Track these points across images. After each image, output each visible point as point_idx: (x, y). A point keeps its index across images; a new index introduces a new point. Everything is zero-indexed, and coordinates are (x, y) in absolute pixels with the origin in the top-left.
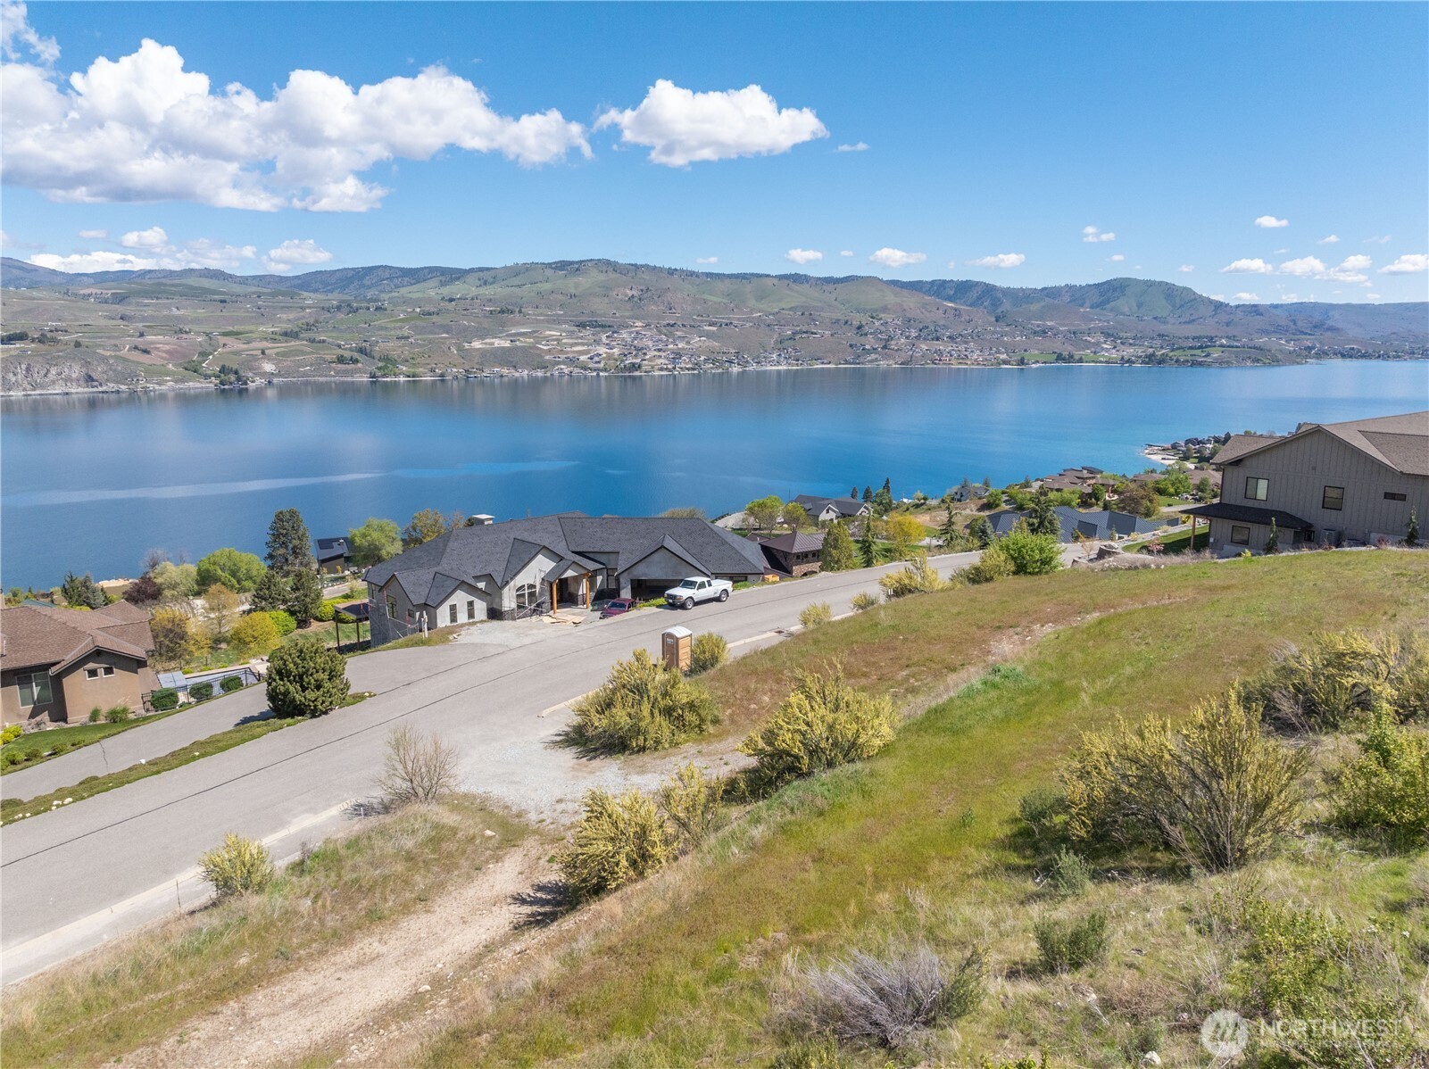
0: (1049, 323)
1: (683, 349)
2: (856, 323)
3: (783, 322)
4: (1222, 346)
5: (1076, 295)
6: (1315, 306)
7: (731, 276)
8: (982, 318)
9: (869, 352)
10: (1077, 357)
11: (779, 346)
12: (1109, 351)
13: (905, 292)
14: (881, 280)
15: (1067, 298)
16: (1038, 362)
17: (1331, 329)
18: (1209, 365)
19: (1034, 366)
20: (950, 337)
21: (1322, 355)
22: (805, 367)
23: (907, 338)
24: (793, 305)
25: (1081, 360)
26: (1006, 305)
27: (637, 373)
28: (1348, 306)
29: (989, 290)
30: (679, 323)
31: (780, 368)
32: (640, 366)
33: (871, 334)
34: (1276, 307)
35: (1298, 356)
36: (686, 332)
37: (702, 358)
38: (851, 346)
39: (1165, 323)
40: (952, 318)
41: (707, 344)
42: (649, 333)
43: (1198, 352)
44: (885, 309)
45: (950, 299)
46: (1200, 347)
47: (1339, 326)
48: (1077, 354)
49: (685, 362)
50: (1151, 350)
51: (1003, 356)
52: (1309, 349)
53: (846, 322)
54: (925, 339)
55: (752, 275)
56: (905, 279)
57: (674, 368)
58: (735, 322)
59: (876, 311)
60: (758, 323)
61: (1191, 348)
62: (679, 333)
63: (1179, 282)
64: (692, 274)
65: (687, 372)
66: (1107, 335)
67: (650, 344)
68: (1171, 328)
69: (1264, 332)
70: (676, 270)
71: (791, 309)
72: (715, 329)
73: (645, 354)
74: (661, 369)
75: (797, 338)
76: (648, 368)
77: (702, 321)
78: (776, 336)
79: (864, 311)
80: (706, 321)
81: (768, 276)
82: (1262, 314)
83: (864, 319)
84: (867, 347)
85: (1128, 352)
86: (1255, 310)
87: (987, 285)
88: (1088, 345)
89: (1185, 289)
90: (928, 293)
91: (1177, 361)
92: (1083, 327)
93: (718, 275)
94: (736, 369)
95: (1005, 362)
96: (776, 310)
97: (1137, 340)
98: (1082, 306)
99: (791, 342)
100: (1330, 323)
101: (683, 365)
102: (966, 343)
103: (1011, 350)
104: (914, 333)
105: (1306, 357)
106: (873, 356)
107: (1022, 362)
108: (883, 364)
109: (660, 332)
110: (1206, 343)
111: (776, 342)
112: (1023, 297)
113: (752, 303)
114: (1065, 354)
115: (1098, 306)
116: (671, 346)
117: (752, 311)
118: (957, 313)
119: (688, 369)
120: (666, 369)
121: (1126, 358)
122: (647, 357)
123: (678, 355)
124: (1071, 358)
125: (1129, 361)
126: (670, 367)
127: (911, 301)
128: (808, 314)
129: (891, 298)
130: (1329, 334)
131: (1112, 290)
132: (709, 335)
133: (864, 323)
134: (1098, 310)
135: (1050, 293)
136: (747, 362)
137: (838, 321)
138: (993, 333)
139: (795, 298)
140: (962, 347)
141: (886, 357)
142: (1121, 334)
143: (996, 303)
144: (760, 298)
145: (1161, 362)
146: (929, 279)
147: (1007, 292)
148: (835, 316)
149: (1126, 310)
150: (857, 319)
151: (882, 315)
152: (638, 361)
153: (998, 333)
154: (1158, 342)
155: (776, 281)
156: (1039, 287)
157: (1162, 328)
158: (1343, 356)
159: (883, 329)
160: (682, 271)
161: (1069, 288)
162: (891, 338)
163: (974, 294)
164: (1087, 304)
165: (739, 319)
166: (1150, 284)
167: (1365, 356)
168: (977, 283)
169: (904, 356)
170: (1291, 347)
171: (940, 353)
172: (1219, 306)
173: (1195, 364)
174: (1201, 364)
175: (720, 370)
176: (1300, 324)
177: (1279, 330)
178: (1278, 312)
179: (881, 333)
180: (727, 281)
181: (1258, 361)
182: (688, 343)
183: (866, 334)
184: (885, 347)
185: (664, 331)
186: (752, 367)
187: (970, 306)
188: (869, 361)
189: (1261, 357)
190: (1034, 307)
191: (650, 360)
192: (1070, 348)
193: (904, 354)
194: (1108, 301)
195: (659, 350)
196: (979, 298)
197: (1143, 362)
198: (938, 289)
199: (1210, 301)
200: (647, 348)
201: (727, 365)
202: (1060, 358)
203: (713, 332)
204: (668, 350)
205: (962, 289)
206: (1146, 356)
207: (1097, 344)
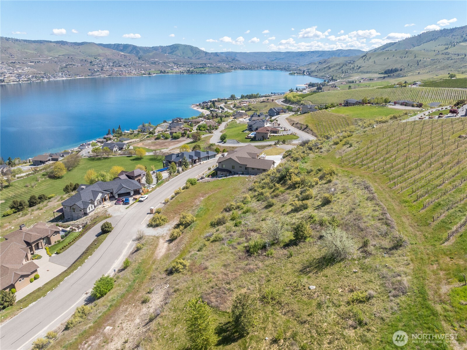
0: (156, 60)
1: (21, 72)
2: (90, 61)
3: (61, 61)
4: (208, 67)
5: (163, 49)
6: (232, 53)
7: (35, 42)
8: (134, 57)
9: (96, 72)
10: (167, 72)
11: (61, 70)
12: (176, 70)
13: (106, 49)
14: (96, 44)
15: (160, 51)
16: (154, 74)
17: (237, 60)
18: (205, 73)
19: (154, 75)
20: (124, 65)
21: (235, 69)
22: (73, 78)
23: (109, 66)
24: (64, 54)
25: (168, 73)
26: (141, 53)
27: (3, 84)
28: (241, 53)
29: (134, 48)
30: (16, 62)
31: (63, 79)
32: (3, 81)
33: (96, 65)
34: (222, 53)
35: (229, 69)
36: (21, 66)
37: (30, 76)
38: (89, 70)
39: (191, 59)
40: (124, 58)
41: (31, 70)
42: (4, 66)
43: (202, 69)
44: (99, 55)
45: (121, 51)
46: (203, 67)
47: (239, 59)
48: (167, 70)
49: (23, 78)
50: (188, 68)
51: (143, 72)
52: (232, 67)
53: (86, 60)
54: (116, 66)
55: (44, 41)
56: (104, 43)
57: (19, 81)
58: (41, 61)
59: (96, 56)
60: (51, 61)
61: (200, 68)
62: (18, 66)
63: (194, 46)
64: (17, 40)
65: (25, 82)
66: (175, 64)
67: (6, 71)
68: (193, 61)
69: (220, 62)
70: (9, 38)
71: (63, 55)
72: (33, 64)
73: (5, 75)
74: (14, 81)
75: (68, 67)
76: (8, 81)
77: (27, 61)
78: (59, 66)
79: (92, 56)
80: (28, 61)
81: (51, 42)
82: (218, 56)
83: (93, 59)
84: (95, 70)
85: (182, 69)
86: (216, 54)
87: (134, 46)
88: (169, 67)
89: (196, 48)
90: (113, 49)
91: (196, 72)
92: (167, 61)
93: (29, 41)
94: (46, 80)
95: (144, 74)
96: (57, 56)
97: (184, 65)
98: (165, 53)
99: (66, 69)
100: (236, 58)
101: (23, 79)
102: (130, 67)
103: (145, 70)
104: (111, 64)
105: (231, 70)
106: (98, 73)
107: (149, 74)
108: (102, 76)
109: (9, 66)
110: (204, 66)
111: (60, 68)
112: (146, 50)
113: (46, 53)
114: (163, 71)
115: (171, 53)
116: (16, 72)
117: (47, 57)
118: (125, 56)
119: (25, 81)
120: (16, 81)
121: (182, 71)
122: (6, 77)
123: (19, 76)
124: (165, 72)
125: (182, 73)
126: (17, 80)
127: (108, 52)
128: (71, 58)
129: (101, 51)
130: (237, 62)
131: (174, 48)
132: (31, 67)
133: (92, 61)
134: (170, 55)
135: (155, 49)
136: (50, 77)
137: (82, 60)
138: (139, 63)
139: (63, 51)
140: (129, 69)
141: (103, 73)
142: (179, 63)
143: (137, 52)
144: (50, 50)
145: (192, 73)
146: (113, 43)
147: (141, 48)
148: (82, 58)
149: (179, 55)
150: (90, 59)
151: (98, 58)
152: (2, 78)
153: (140, 63)
154: (190, 66)
155: (55, 44)
156: (151, 47)
157: (191, 61)
158: (241, 69)
159: (100, 63)
160: (12, 39)
161: (161, 47)
162: (103, 66)
163: (130, 49)
164: (167, 53)
165: (43, 60)
166: (186, 46)
167: (246, 69)
168: (130, 45)
169: (110, 73)
170: (227, 66)
171: (122, 71)
172: (206, 53)
173: (202, 73)
174: (203, 73)
175: (39, 81)
176: (229, 59)
177: (223, 61)
178: (223, 55)
179: (99, 64)
180: (34, 44)
181: (219, 71)
182: (23, 70)
183: (94, 65)
184: (102, 70)
185: (11, 65)
186: (52, 79)
187: (129, 53)
188: (97, 75)
189: (220, 70)
190: (151, 54)
191: (7, 78)
192: (164, 68)
193: (109, 72)
194: (173, 52)
195: (11, 73)
196: (131, 51)
197: (187, 73)
198: (117, 47)
199: (204, 52)
200: (5, 72)
201: (42, 78)
202: (161, 72)
203: (33, 65)
204: (15, 73)
205: (125, 47)
206: (187, 71)
207: (172, 67)
